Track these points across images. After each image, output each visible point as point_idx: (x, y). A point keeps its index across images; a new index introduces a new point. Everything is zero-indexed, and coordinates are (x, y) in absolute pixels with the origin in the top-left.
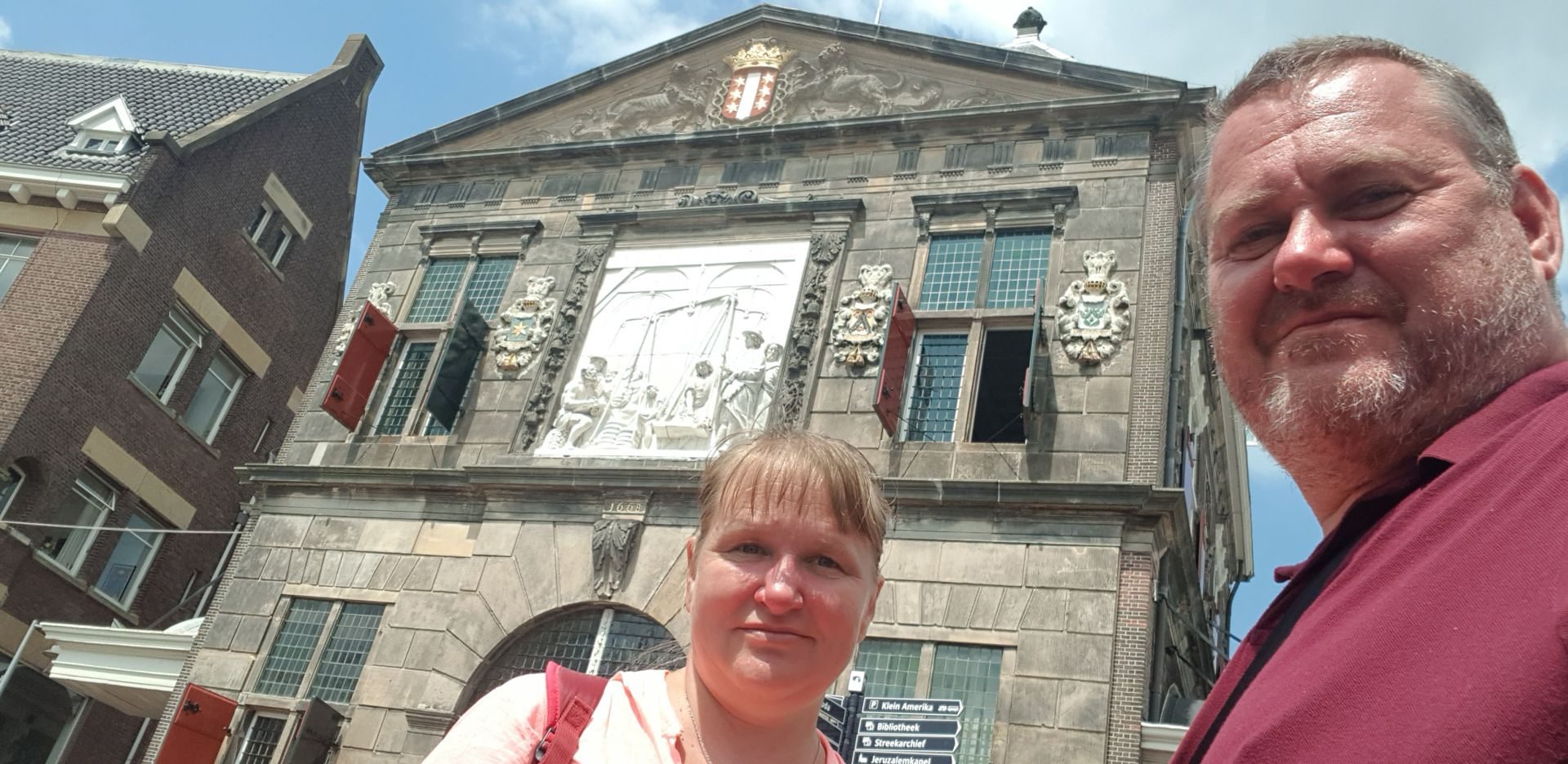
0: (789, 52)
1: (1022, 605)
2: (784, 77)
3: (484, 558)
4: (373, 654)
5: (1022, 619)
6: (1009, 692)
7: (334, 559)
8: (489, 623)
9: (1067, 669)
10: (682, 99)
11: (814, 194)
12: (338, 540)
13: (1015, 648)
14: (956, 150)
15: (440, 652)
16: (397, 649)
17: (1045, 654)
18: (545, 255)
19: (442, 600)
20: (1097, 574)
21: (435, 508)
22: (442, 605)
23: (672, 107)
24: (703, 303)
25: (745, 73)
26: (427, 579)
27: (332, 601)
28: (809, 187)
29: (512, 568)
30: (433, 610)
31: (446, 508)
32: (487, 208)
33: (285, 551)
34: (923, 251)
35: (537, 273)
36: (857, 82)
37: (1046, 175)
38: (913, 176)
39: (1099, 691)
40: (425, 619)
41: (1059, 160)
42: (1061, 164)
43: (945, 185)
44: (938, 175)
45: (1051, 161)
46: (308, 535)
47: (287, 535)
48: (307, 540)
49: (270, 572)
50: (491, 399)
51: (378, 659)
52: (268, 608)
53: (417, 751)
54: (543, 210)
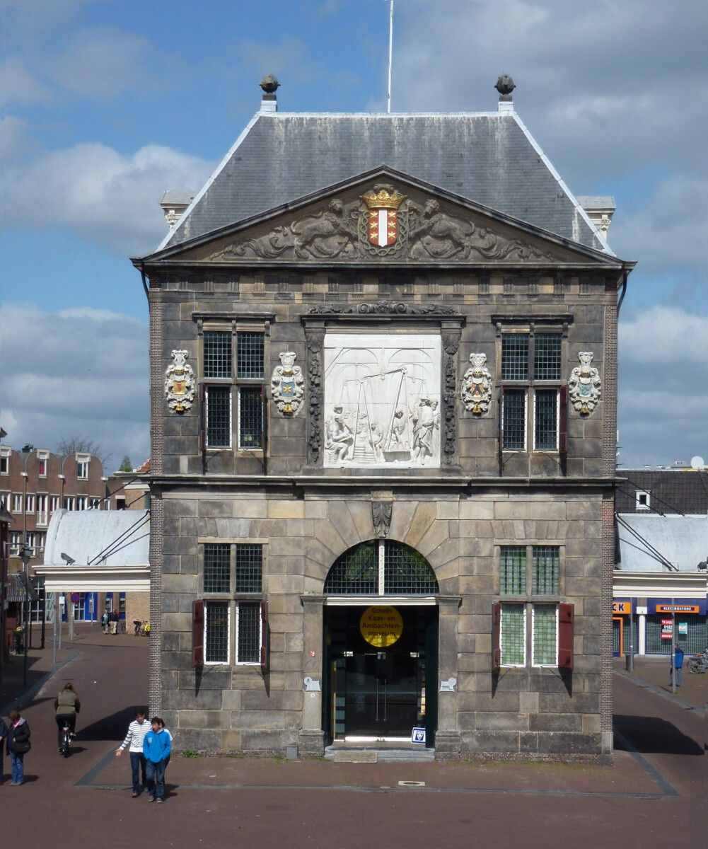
0: (402, 197)
1: (566, 528)
2: (401, 214)
3: (313, 521)
4: (265, 569)
5: (567, 534)
6: (564, 564)
7: (222, 523)
8: (327, 553)
9: (585, 553)
10: (342, 229)
11: (435, 303)
12: (220, 512)
13: (564, 546)
14: (509, 281)
15: (305, 567)
16: (279, 566)
17: (576, 548)
18: (282, 335)
19: (295, 541)
20: (594, 514)
21: (272, 495)
22: (295, 543)
24: (389, 373)
25: (377, 210)
26: (281, 531)
27: (230, 545)
29: (330, 525)
30: (291, 546)
32: (231, 297)
33: (189, 520)
34: (499, 343)
35: (281, 347)
36: (449, 229)
37: (556, 300)
38: (488, 295)
39: (598, 561)
40: (288, 551)
41: (563, 292)
42: (564, 295)
43: (506, 303)
44: (501, 296)
45: (559, 293)
46: (200, 511)
47: (186, 511)
48: (200, 513)
49: (185, 531)
50: (282, 430)
51: (270, 572)
52: (193, 550)
53: (312, 613)
54: (270, 301)
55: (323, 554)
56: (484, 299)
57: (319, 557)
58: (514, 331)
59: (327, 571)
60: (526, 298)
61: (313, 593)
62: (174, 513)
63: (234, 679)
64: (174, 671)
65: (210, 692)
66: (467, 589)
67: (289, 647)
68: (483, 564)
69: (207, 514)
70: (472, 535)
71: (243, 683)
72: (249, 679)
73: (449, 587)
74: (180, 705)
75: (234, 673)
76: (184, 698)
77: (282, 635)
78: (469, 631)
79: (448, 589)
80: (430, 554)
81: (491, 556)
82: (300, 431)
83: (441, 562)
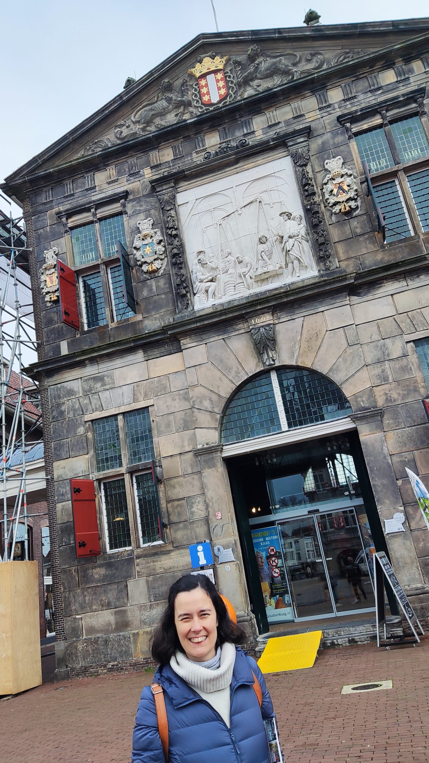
0: (225, 58)
2: (228, 73)
3: (194, 368)
4: (155, 432)
7: (106, 395)
8: (214, 397)
10: (175, 100)
11: (278, 131)
12: (102, 385)
14: (347, 86)
15: (195, 419)
16: (168, 425)
18: (138, 208)
19: (180, 395)
21: (149, 353)
22: (181, 397)
23: (171, 107)
24: (244, 207)
25: (204, 76)
26: (165, 388)
27: (116, 415)
28: (273, 128)
29: (212, 367)
30: (178, 400)
31: (156, 352)
32: (89, 192)
33: (74, 400)
34: (353, 144)
35: (139, 218)
36: (275, 64)
37: (403, 86)
38: (329, 106)
40: (175, 407)
41: (407, 76)
42: (408, 78)
43: (349, 106)
44: (343, 102)
45: (403, 78)
46: (83, 389)
47: (70, 393)
48: (84, 391)
49: (71, 413)
50: (151, 290)
51: (160, 433)
52: (81, 430)
53: (209, 467)
54: (123, 184)
55: (211, 400)
56: (325, 110)
57: (207, 404)
58: (365, 127)
59: (218, 416)
60: (369, 94)
61: (207, 444)
62: (59, 398)
63: (138, 565)
64: (74, 568)
65: (114, 586)
66: (387, 399)
67: (192, 513)
68: (397, 366)
69: (90, 390)
70: (376, 337)
71: (149, 567)
72: (154, 562)
73: (363, 401)
74: (83, 608)
75: (138, 557)
76: (87, 598)
77: (183, 501)
78: (404, 449)
79: (362, 403)
80: (330, 370)
81: (405, 356)
82: (167, 286)
83: (346, 375)
